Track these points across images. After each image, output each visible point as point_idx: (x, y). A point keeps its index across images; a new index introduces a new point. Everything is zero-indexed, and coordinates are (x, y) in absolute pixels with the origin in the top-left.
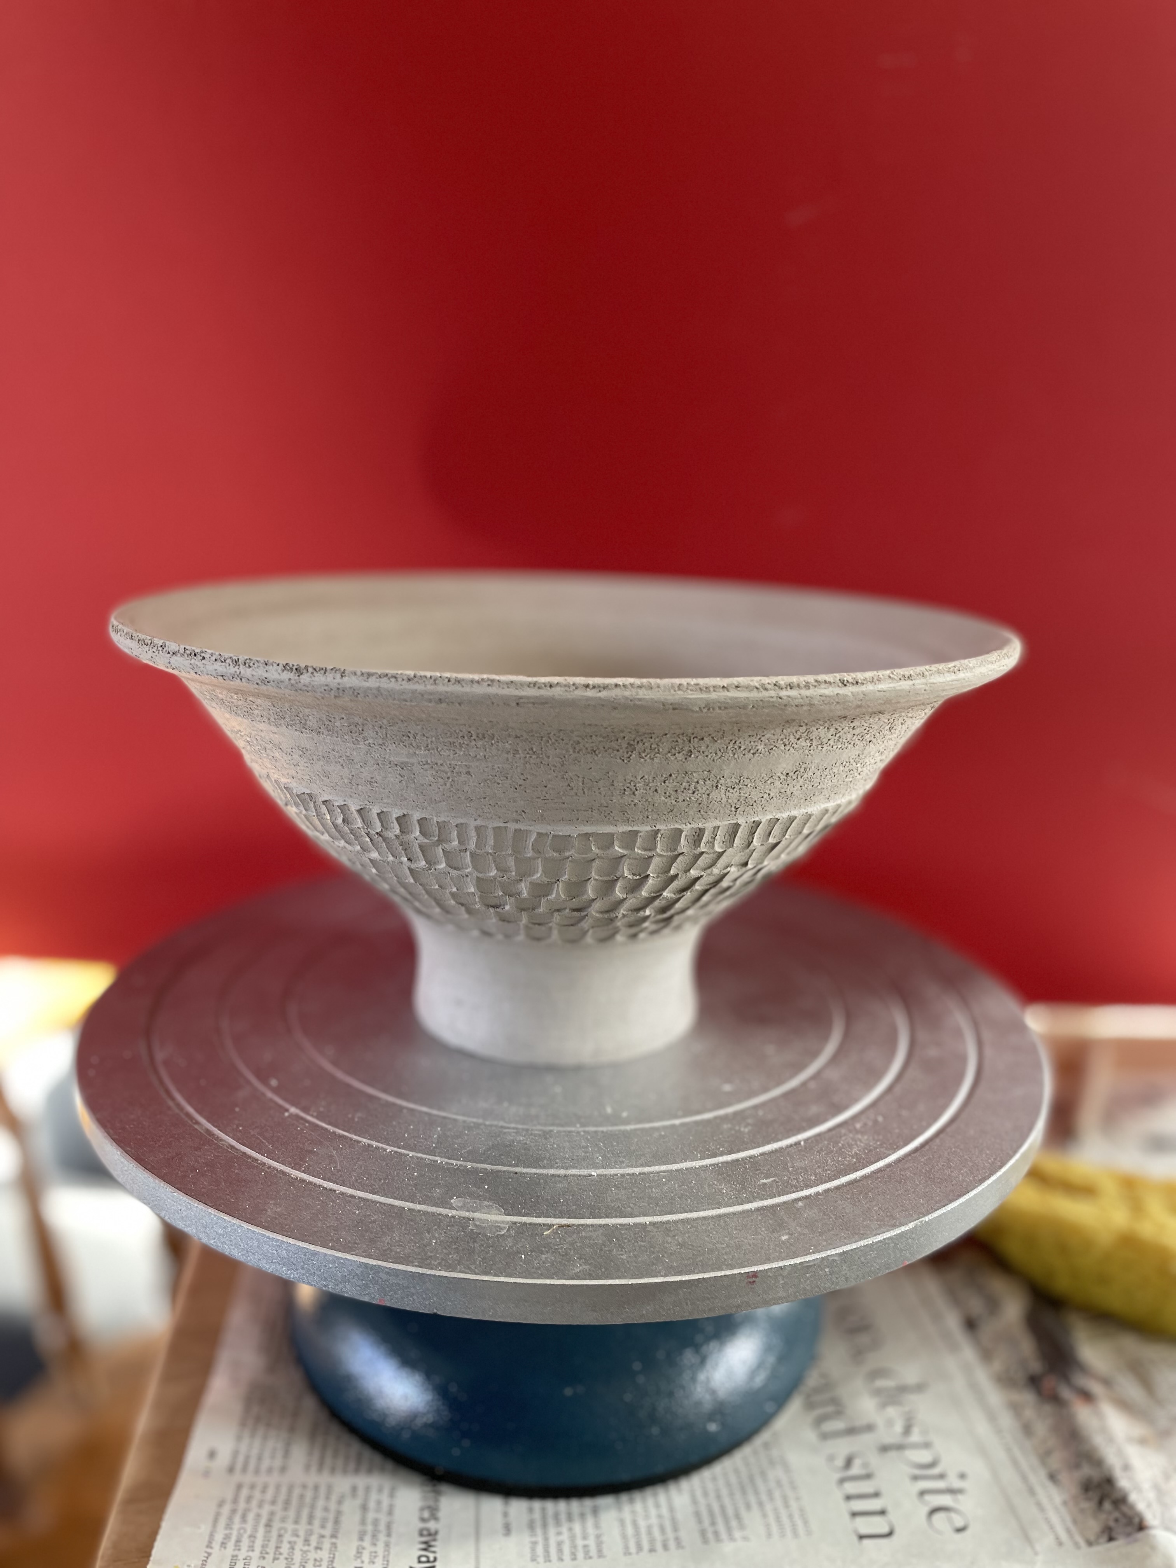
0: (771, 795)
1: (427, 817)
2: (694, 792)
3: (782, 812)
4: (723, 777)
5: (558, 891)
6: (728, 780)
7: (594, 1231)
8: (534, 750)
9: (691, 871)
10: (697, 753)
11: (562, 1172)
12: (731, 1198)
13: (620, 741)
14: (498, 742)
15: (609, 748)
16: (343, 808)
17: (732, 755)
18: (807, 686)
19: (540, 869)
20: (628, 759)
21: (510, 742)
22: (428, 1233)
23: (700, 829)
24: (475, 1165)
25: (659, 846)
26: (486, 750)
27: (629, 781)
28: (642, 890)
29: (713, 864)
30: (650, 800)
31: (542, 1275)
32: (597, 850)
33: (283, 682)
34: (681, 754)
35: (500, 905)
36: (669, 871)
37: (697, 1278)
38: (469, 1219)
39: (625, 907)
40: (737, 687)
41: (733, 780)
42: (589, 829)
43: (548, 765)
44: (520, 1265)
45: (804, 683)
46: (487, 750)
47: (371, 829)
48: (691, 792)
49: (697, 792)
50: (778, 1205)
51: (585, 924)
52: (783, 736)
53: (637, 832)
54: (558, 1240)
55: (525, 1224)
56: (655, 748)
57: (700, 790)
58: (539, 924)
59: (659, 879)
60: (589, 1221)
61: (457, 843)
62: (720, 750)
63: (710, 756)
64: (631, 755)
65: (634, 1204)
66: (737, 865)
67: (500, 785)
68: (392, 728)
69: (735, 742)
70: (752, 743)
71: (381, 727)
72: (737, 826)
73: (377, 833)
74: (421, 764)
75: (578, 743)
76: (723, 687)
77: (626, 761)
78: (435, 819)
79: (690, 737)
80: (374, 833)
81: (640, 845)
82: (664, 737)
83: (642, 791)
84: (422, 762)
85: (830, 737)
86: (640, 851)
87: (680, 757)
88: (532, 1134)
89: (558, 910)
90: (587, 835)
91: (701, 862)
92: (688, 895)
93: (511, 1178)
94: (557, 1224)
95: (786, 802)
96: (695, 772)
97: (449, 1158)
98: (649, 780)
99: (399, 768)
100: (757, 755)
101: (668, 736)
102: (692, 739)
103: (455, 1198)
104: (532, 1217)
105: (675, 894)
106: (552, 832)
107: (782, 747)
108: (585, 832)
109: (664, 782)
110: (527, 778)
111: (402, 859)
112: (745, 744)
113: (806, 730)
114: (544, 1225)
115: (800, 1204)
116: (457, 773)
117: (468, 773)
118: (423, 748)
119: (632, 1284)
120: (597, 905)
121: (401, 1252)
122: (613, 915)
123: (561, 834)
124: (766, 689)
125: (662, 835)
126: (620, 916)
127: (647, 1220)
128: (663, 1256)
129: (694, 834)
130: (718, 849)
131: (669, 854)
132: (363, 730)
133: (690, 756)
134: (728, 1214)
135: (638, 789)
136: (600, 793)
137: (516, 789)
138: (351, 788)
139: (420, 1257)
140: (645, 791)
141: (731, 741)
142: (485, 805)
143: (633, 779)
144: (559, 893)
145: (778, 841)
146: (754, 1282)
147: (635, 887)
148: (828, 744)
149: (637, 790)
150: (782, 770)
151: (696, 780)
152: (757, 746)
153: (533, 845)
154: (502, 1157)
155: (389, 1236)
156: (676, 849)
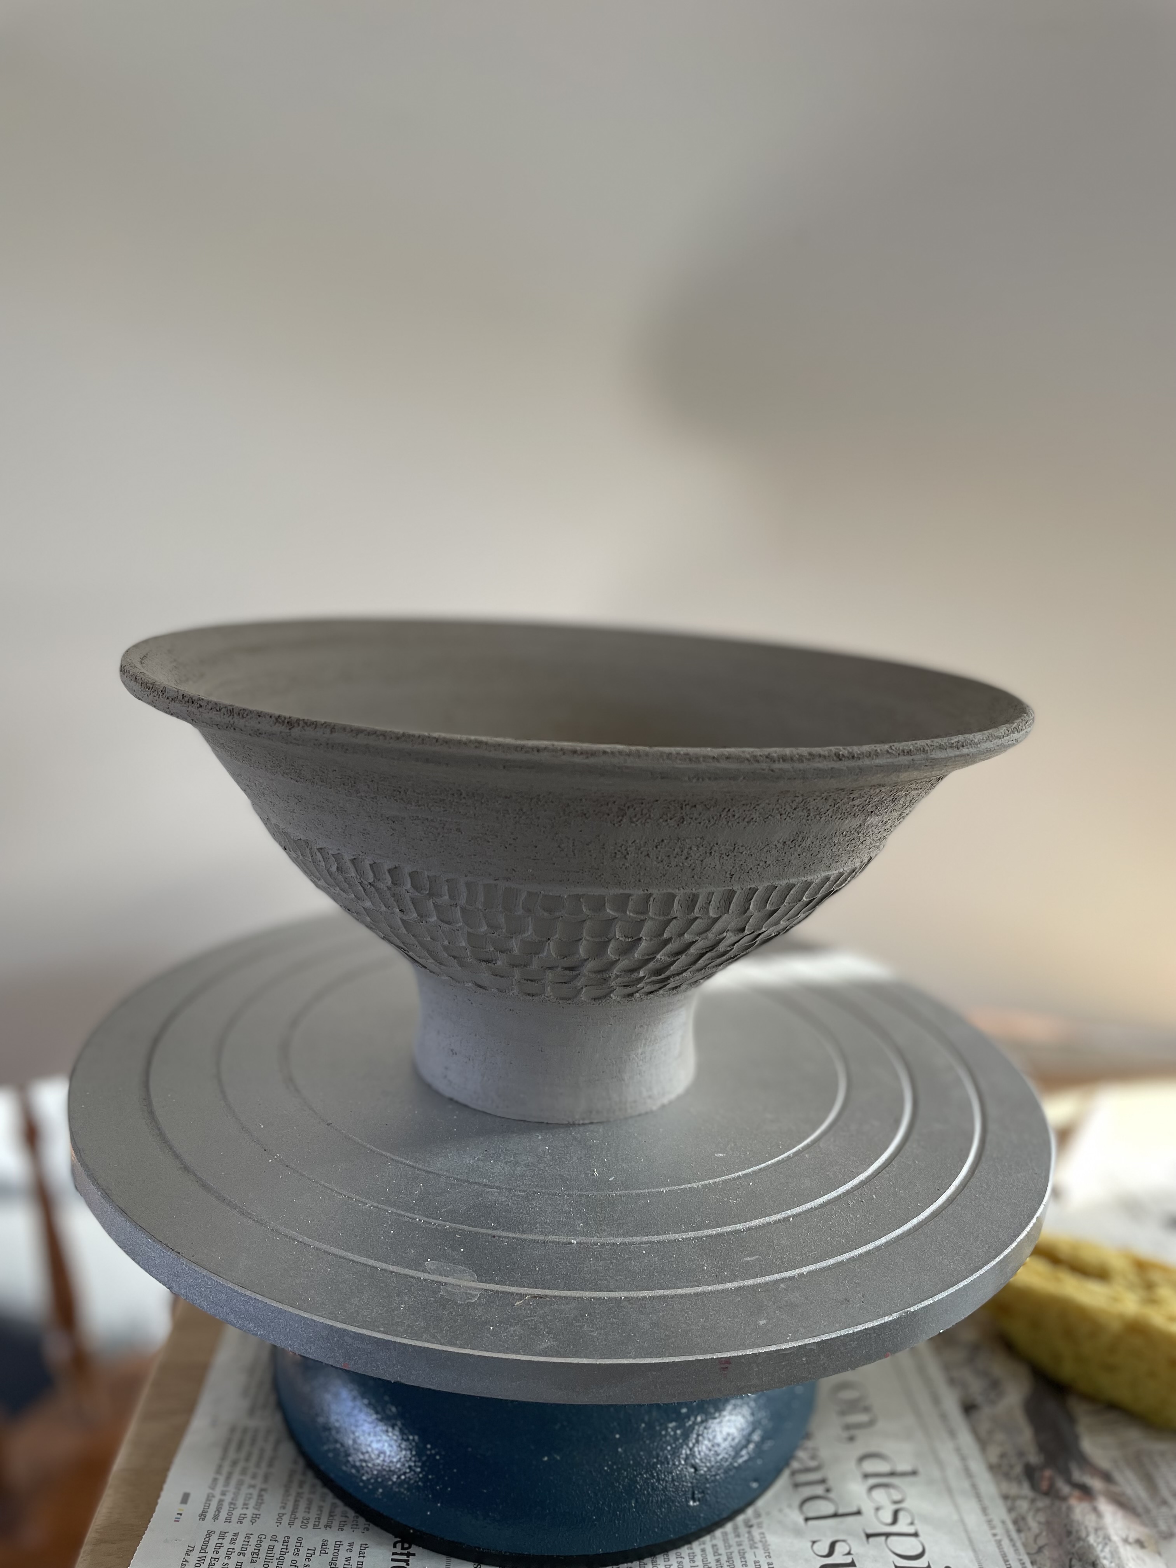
0: (768, 863)
1: (418, 870)
2: (687, 858)
3: (780, 880)
4: (717, 844)
5: (549, 950)
6: (722, 847)
7: (567, 1304)
8: (524, 810)
9: (685, 935)
10: (689, 820)
11: (541, 1238)
12: (711, 1276)
13: (610, 805)
14: (488, 802)
15: (599, 812)
16: (337, 857)
17: (725, 823)
18: (801, 759)
19: (530, 927)
20: (619, 824)
21: (499, 802)
22: (398, 1296)
23: (694, 895)
24: (454, 1225)
25: (651, 911)
26: (475, 808)
27: (620, 845)
28: (635, 952)
29: (708, 929)
30: (641, 864)
31: (508, 1349)
32: (588, 911)
33: (274, 734)
34: (673, 820)
35: (492, 960)
36: (663, 935)
37: (667, 1361)
38: (441, 1283)
39: (617, 968)
40: (728, 758)
41: (727, 847)
42: (580, 890)
43: (538, 825)
44: (488, 1337)
45: (797, 756)
46: (477, 809)
47: (364, 879)
48: (683, 857)
49: (690, 858)
50: (759, 1285)
51: (579, 984)
52: (778, 806)
53: (630, 895)
54: (529, 1312)
55: (497, 1292)
56: (646, 814)
57: (693, 855)
58: (532, 981)
59: (652, 942)
60: (563, 1293)
61: (448, 897)
62: (713, 818)
63: (702, 824)
64: (621, 820)
65: (611, 1277)
66: (734, 930)
67: (490, 844)
68: (382, 782)
69: (729, 810)
70: (746, 812)
71: (372, 781)
72: (732, 893)
73: (370, 884)
74: (412, 818)
75: (568, 805)
76: (714, 758)
77: (616, 825)
78: (426, 873)
79: (682, 804)
80: (367, 883)
81: (632, 908)
82: (655, 803)
83: (633, 855)
84: (413, 817)
85: (829, 807)
86: (631, 914)
87: (672, 823)
88: (515, 1195)
89: (550, 968)
90: (578, 897)
91: (695, 926)
92: (683, 958)
93: (489, 1242)
94: (531, 1295)
95: (784, 870)
96: (687, 838)
97: (428, 1217)
98: (640, 845)
99: (390, 822)
100: (752, 823)
101: (659, 802)
102: (684, 806)
103: (429, 1260)
104: (505, 1285)
105: (669, 957)
106: (542, 892)
107: (779, 817)
108: (575, 893)
109: (656, 847)
110: (517, 838)
111: (394, 909)
112: (739, 812)
113: (803, 800)
114: (517, 1294)
115: (782, 1286)
116: (448, 829)
117: (459, 830)
118: (413, 803)
119: (600, 1364)
120: (590, 965)
121: (368, 1315)
122: (606, 976)
123: (551, 894)
124: (758, 761)
125: (654, 899)
126: (613, 976)
127: (623, 1295)
128: (635, 1335)
129: (688, 899)
130: (712, 914)
131: (662, 918)
132: (355, 783)
133: (683, 822)
134: (706, 1293)
135: (630, 853)
136: (591, 855)
137: (506, 847)
138: (345, 838)
139: (386, 1322)
140: (636, 855)
141: (724, 809)
142: (476, 862)
143: (624, 843)
144: (551, 949)
145: (776, 908)
146: (727, 1368)
147: (627, 949)
148: (827, 814)
149: (628, 854)
150: (778, 839)
151: (688, 846)
152: (751, 814)
153: (523, 903)
154: (482, 1219)
155: (357, 1297)
156: (668, 914)
